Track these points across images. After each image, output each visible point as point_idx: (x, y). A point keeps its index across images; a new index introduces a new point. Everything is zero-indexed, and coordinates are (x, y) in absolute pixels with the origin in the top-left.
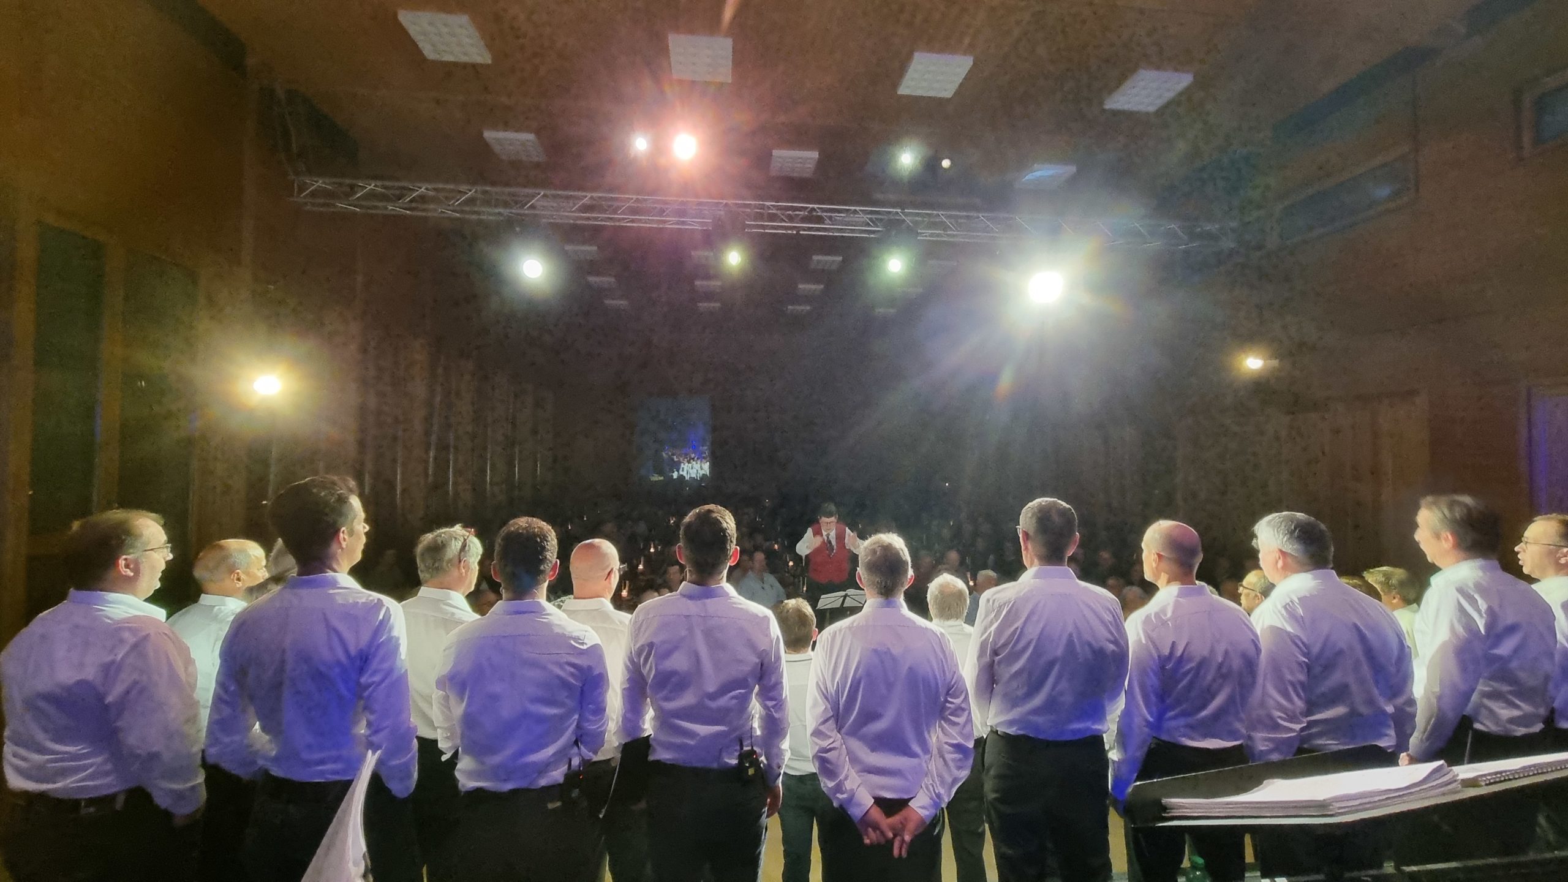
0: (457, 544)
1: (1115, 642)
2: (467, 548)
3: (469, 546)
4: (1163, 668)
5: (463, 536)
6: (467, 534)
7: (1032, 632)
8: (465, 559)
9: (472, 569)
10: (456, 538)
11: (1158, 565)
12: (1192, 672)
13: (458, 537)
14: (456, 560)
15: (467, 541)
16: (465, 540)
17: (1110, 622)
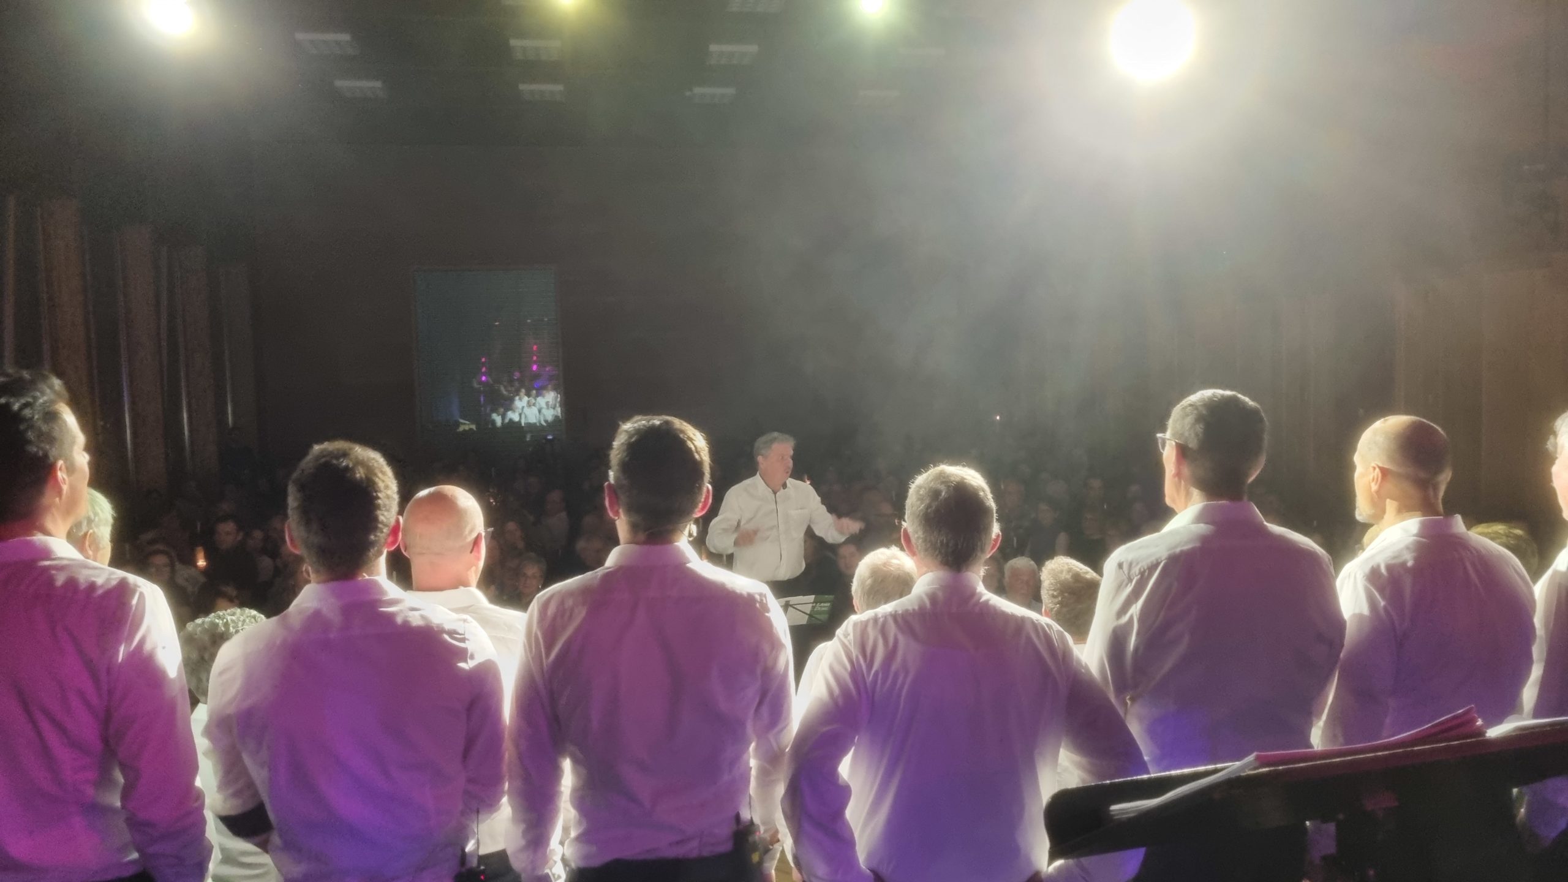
11: (1380, 487)
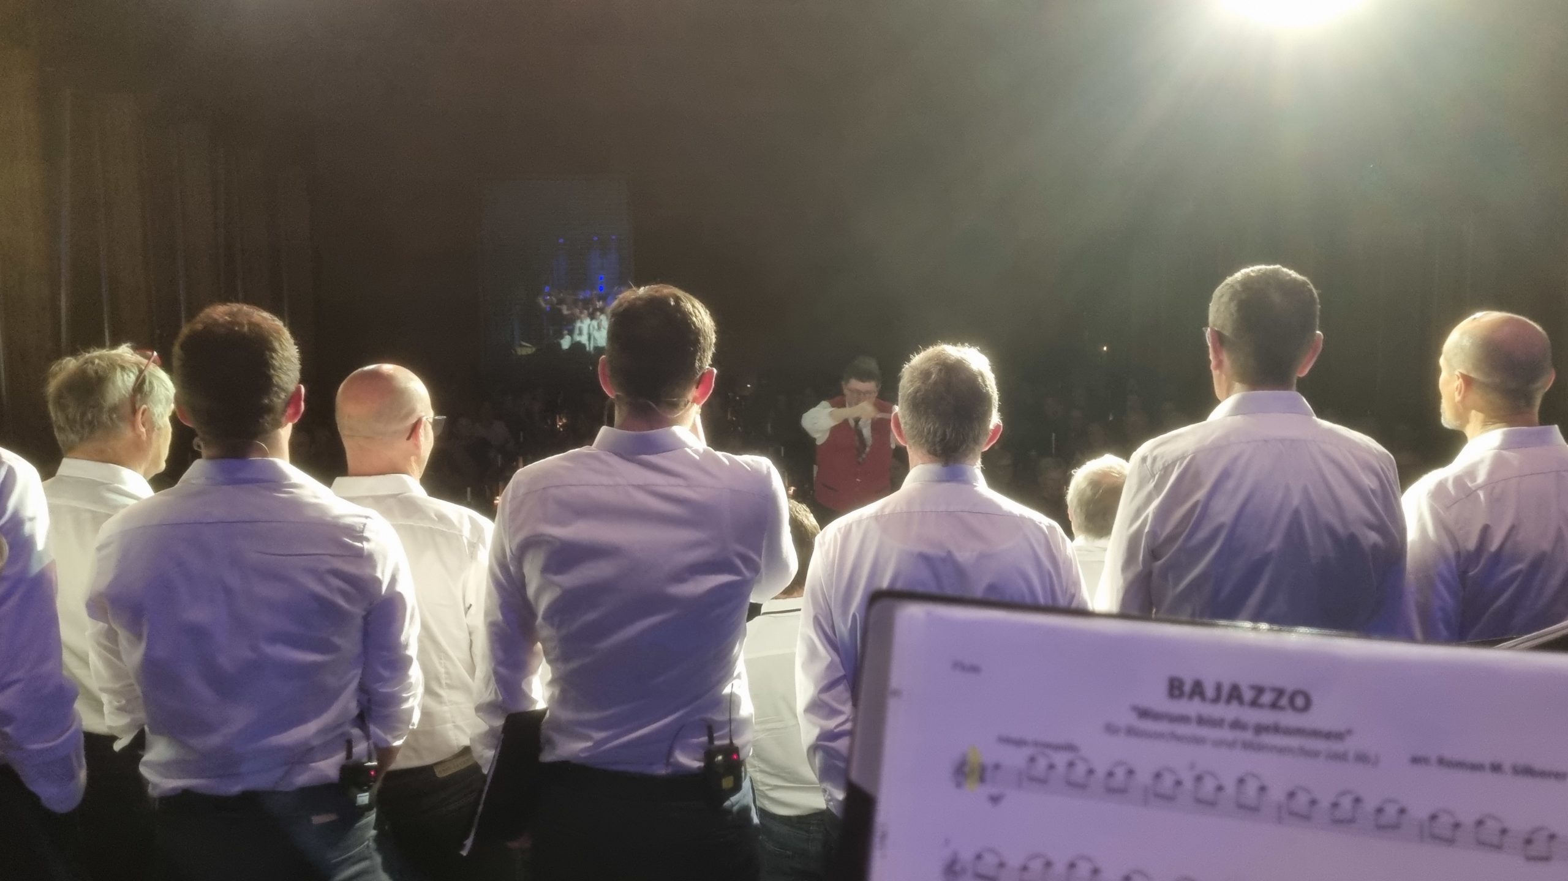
0: (126, 376)
1: (1381, 529)
2: (146, 387)
3: (150, 383)
4: (1463, 574)
5: (138, 364)
6: (145, 361)
7: (1224, 512)
8: (144, 406)
9: (159, 429)
10: (123, 368)
12: (1519, 579)
13: (127, 365)
14: (128, 409)
15: (146, 373)
16: (141, 372)
17: (1373, 491)
